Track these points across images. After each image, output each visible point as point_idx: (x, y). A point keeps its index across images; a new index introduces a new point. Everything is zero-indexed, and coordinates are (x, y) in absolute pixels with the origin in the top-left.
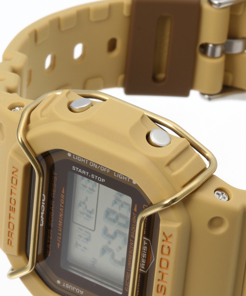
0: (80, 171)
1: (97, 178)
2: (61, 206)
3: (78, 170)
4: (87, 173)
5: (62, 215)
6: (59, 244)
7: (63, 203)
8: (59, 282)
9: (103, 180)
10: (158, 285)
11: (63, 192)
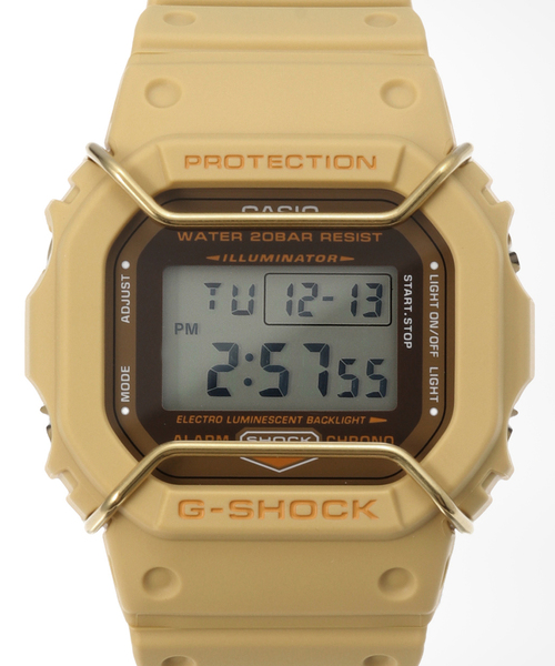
0: (408, 292)
1: (408, 331)
2: (310, 257)
3: (408, 288)
4: (410, 309)
5: (289, 260)
6: (217, 258)
7: (317, 260)
8: (126, 265)
9: (409, 345)
10: (248, 501)
11: (343, 259)
